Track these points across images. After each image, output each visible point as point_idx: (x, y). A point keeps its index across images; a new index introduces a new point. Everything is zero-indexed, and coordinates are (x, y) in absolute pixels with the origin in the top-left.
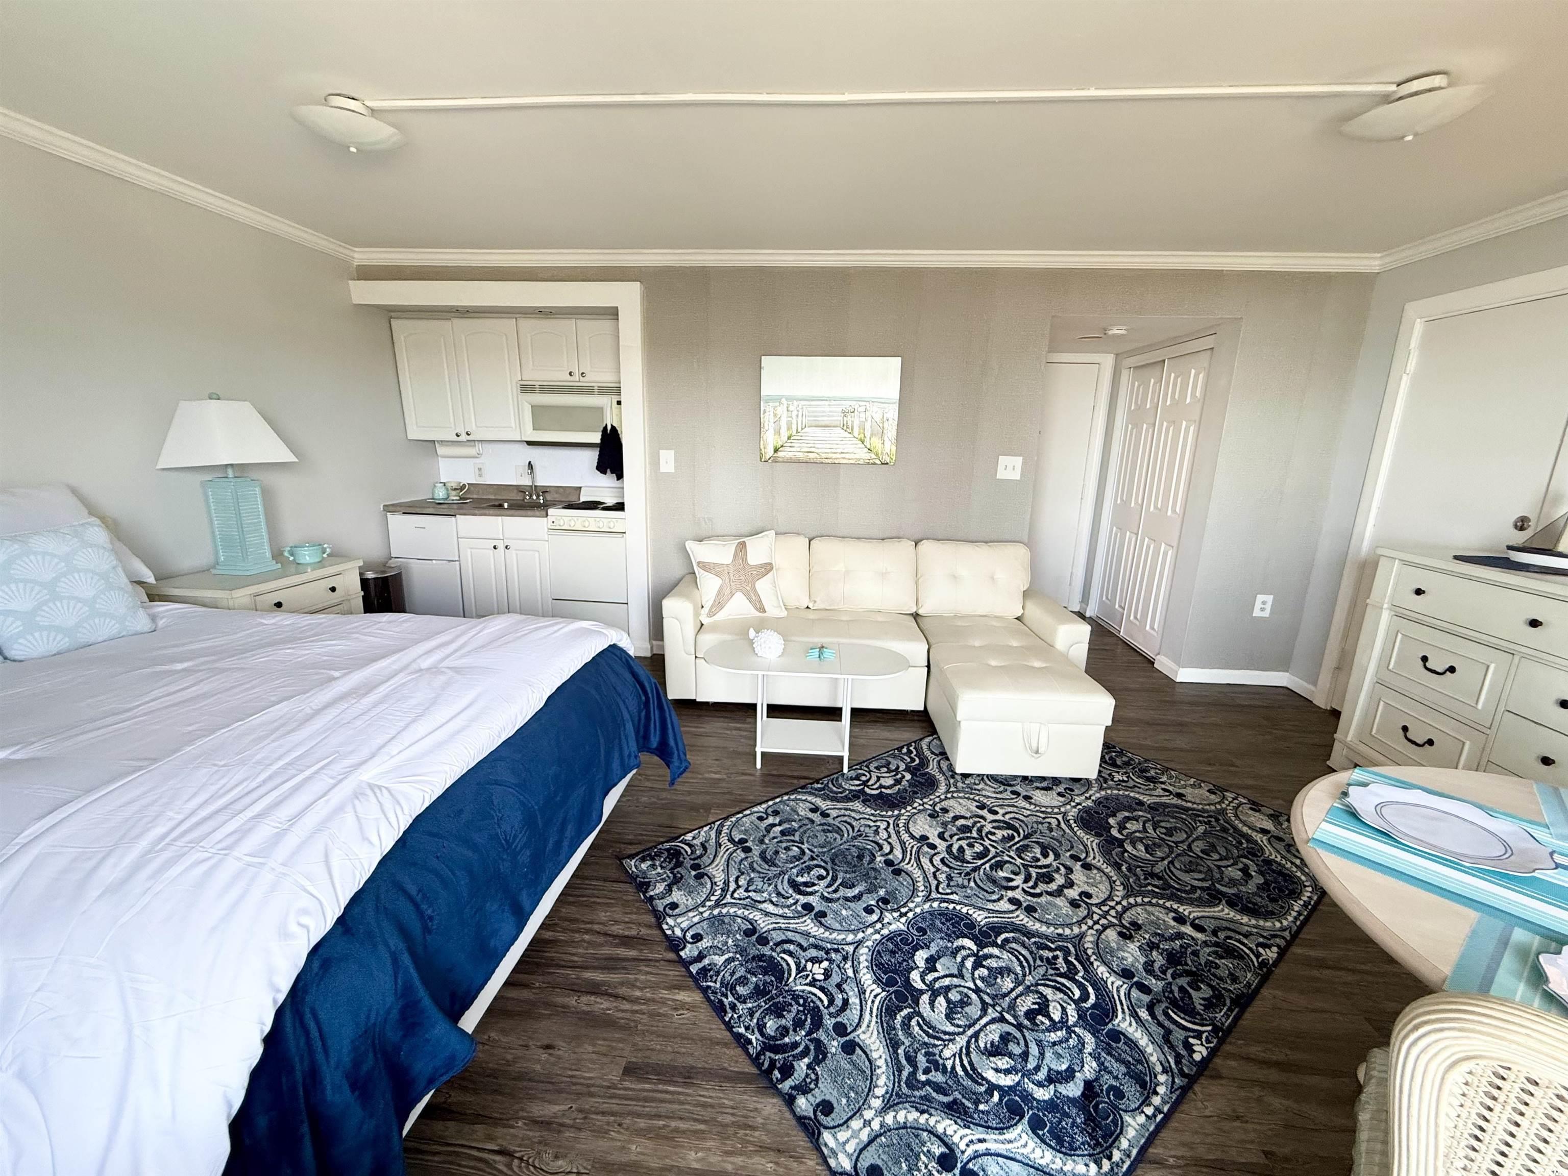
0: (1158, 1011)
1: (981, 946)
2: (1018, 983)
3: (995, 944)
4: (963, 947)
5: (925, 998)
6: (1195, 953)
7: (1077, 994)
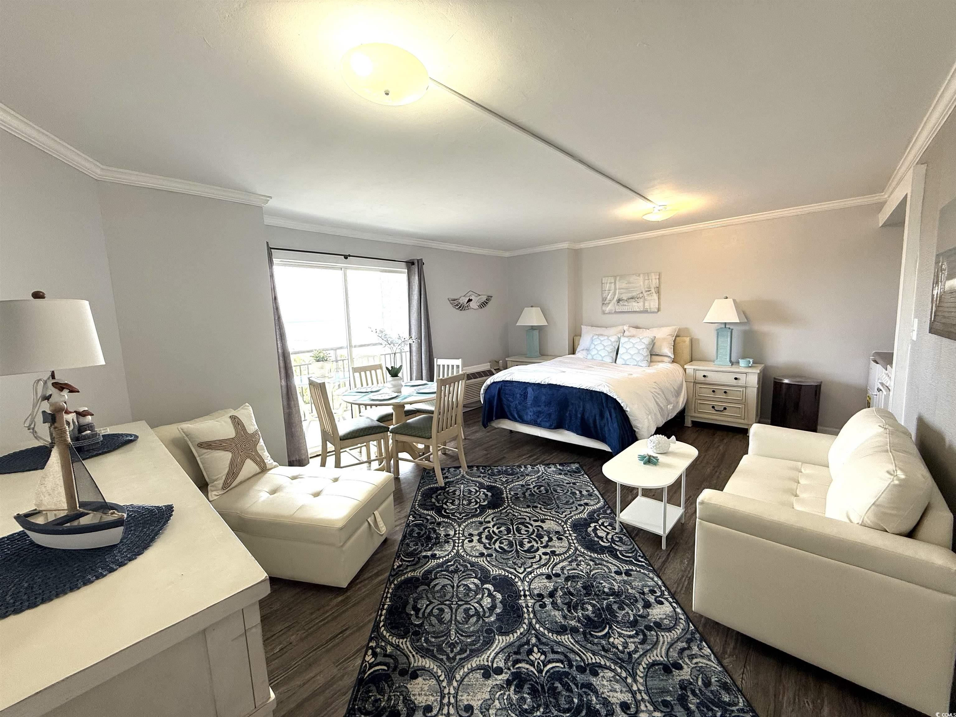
0: (425, 521)
1: (480, 505)
2: (463, 504)
3: (478, 508)
4: (484, 502)
5: (478, 489)
6: (422, 545)
7: (447, 511)
